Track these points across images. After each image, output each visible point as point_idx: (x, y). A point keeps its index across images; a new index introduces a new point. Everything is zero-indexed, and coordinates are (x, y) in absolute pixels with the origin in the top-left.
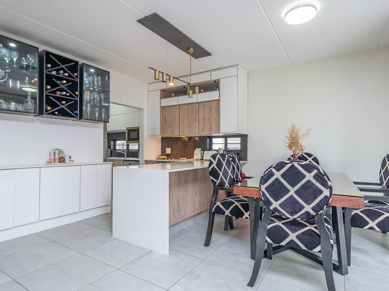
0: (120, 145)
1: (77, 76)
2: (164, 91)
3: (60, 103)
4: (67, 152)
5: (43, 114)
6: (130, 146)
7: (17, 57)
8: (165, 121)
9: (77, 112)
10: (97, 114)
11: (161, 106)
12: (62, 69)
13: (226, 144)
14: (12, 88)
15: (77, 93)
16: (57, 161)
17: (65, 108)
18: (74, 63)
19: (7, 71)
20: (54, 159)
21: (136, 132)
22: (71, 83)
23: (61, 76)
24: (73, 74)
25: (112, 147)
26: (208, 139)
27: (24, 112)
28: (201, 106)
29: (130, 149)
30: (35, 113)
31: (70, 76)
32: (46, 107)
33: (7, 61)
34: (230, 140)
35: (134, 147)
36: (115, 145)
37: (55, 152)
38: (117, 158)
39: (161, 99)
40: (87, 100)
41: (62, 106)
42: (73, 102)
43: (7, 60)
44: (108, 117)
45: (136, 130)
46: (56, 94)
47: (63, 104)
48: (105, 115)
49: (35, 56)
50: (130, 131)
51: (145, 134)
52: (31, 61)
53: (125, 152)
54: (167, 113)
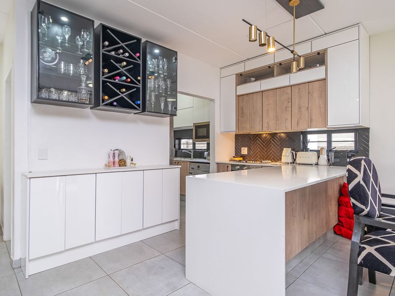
0: (186, 144)
1: (139, 57)
2: (241, 75)
3: (120, 91)
4: (128, 153)
5: (99, 106)
6: (197, 145)
7: (70, 34)
8: (242, 113)
9: (139, 102)
10: (162, 105)
11: (237, 94)
12: (121, 48)
13: (329, 142)
14: (65, 74)
15: (139, 78)
16: (117, 164)
17: (125, 98)
18: (135, 41)
19: (58, 51)
20: (114, 163)
21: (206, 129)
22: (132, 66)
23: (121, 56)
24: (135, 54)
25: (177, 146)
26: (301, 136)
27: (78, 103)
28: (296, 90)
29: (196, 148)
30: (90, 104)
31: (130, 57)
32: (102, 97)
33: (60, 41)
34: (335, 137)
35: (201, 146)
36: (180, 144)
37: (114, 154)
38: (183, 159)
39: (237, 85)
40: (150, 88)
41: (122, 95)
42: (135, 89)
43: (59, 39)
44: (176, 108)
45: (206, 126)
46: (115, 80)
47: (123, 93)
48: (172, 107)
49: (90, 33)
50: (198, 127)
51: (216, 130)
52: (86, 39)
53: (190, 152)
54: (245, 103)
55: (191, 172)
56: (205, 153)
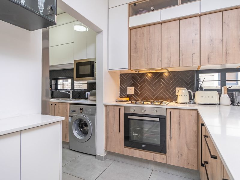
0: (64, 84)
2: (135, 4)
6: (75, 85)
8: (136, 49)
11: (130, 26)
25: (53, 87)
28: (206, 20)
29: (75, 88)
36: (56, 85)
50: (79, 64)
53: (69, 92)
54: (138, 37)
55: (71, 115)
56: (87, 93)
